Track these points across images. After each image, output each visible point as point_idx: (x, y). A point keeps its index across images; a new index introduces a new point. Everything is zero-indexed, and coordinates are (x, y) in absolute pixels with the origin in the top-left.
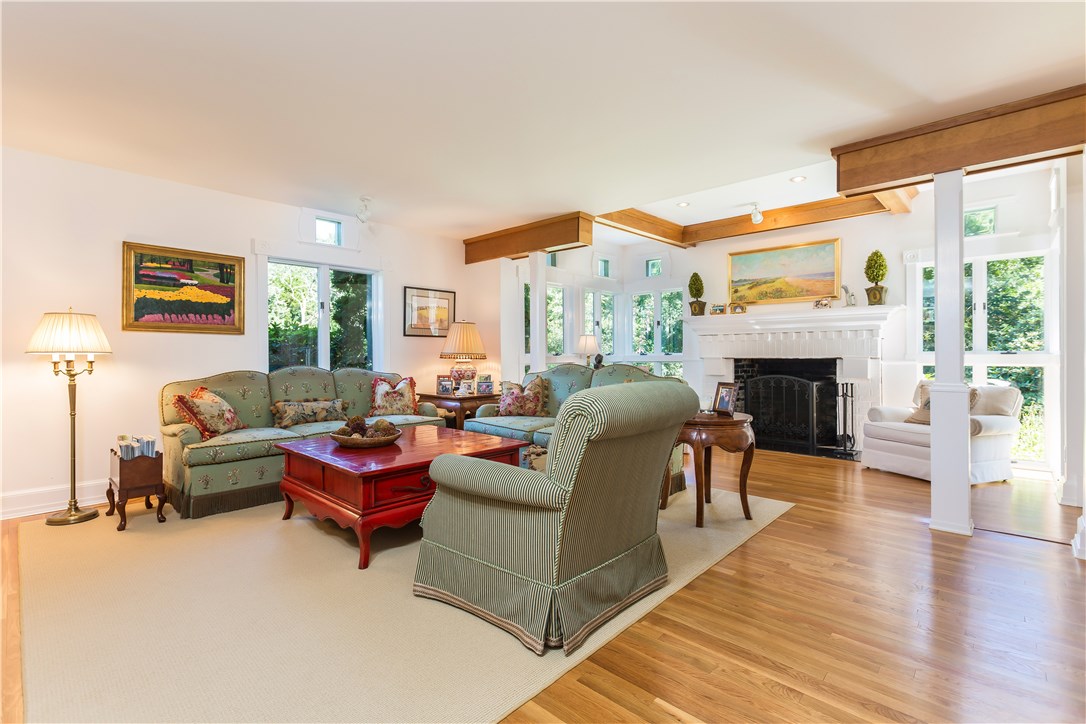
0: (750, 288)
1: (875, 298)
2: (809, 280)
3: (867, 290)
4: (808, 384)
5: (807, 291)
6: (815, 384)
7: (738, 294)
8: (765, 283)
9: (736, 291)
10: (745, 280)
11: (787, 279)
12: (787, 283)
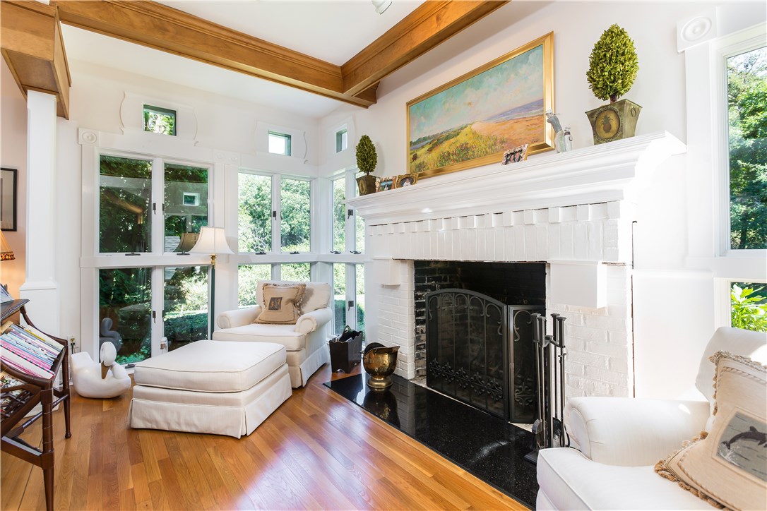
0: (430, 150)
1: (608, 129)
2: (504, 122)
3: (591, 115)
4: (501, 308)
5: (502, 142)
6: (512, 308)
7: (418, 161)
8: (448, 138)
9: (415, 158)
10: (425, 139)
11: (474, 127)
12: (474, 133)
